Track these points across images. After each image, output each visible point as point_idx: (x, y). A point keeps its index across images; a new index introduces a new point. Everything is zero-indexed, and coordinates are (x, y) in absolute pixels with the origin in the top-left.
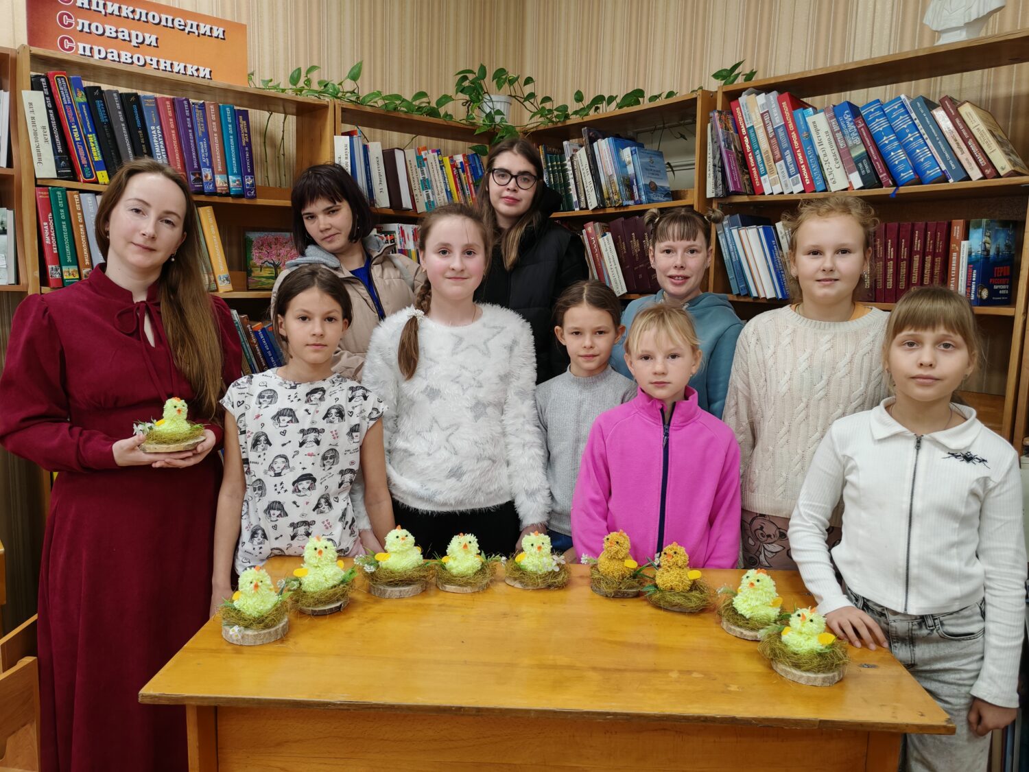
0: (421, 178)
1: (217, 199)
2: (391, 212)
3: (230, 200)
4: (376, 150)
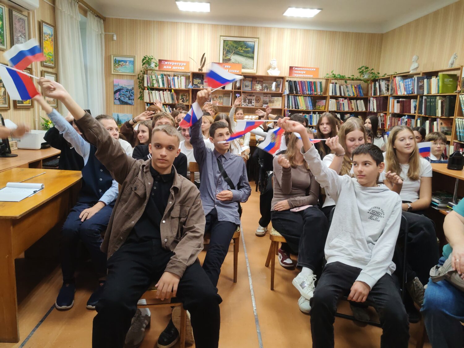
0: (347, 90)
2: (340, 96)
4: (338, 86)
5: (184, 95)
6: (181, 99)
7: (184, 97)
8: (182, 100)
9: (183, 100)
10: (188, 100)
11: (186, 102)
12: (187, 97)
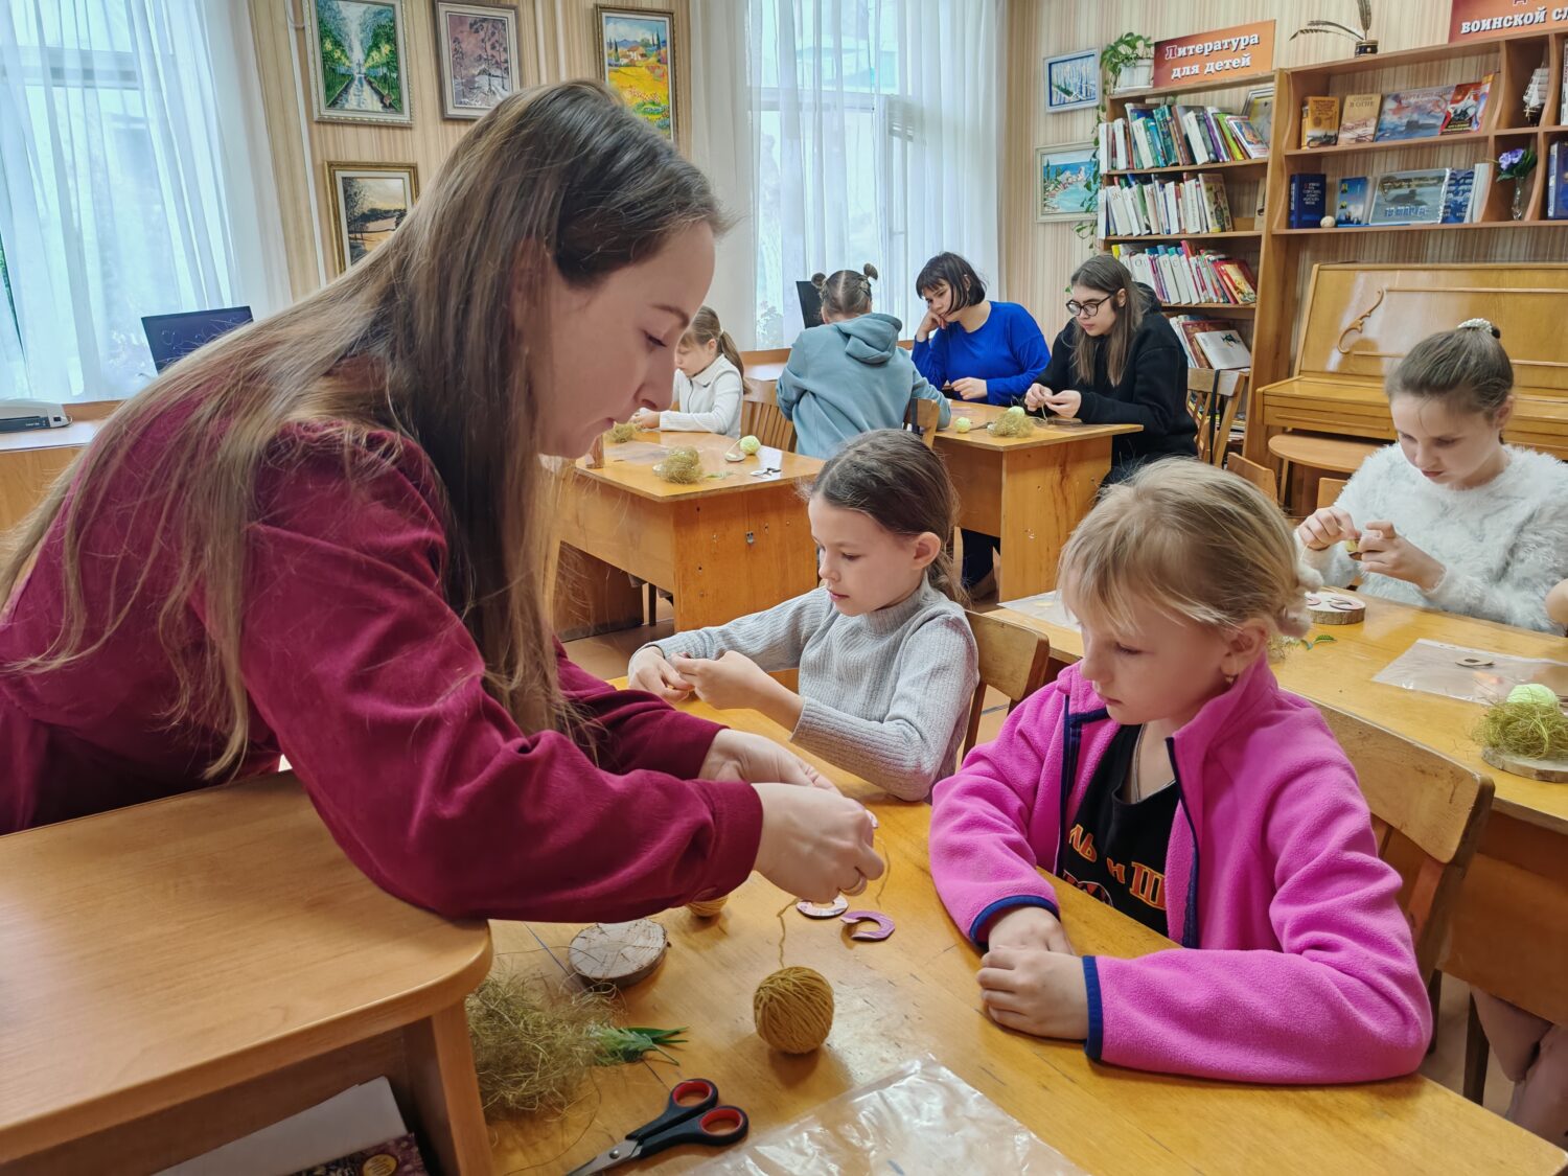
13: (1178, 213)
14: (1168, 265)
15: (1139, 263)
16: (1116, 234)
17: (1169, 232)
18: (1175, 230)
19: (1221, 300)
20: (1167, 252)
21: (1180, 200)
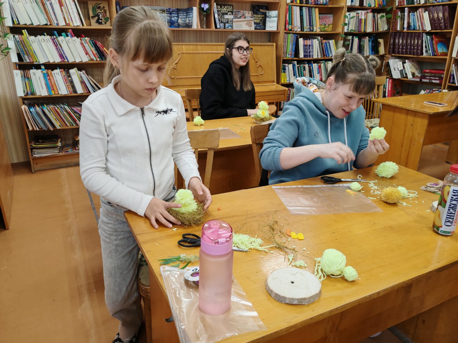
1: (320, 6)
3: (323, 6)
5: (99, 8)
6: (92, 17)
7: (99, 11)
8: (97, 18)
9: (99, 19)
10: (108, 18)
11: (106, 23)
12: (106, 13)
13: (63, 15)
14: (64, 42)
15: (43, 41)
16: (19, 24)
17: (58, 24)
18: (62, 24)
19: (98, 59)
20: (61, 36)
21: (63, 7)
